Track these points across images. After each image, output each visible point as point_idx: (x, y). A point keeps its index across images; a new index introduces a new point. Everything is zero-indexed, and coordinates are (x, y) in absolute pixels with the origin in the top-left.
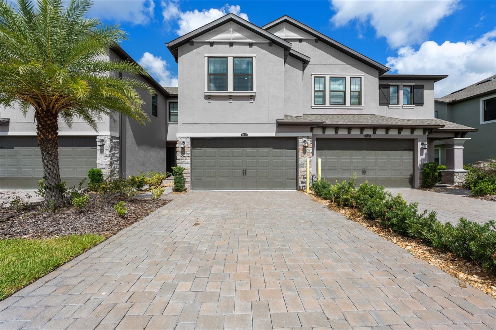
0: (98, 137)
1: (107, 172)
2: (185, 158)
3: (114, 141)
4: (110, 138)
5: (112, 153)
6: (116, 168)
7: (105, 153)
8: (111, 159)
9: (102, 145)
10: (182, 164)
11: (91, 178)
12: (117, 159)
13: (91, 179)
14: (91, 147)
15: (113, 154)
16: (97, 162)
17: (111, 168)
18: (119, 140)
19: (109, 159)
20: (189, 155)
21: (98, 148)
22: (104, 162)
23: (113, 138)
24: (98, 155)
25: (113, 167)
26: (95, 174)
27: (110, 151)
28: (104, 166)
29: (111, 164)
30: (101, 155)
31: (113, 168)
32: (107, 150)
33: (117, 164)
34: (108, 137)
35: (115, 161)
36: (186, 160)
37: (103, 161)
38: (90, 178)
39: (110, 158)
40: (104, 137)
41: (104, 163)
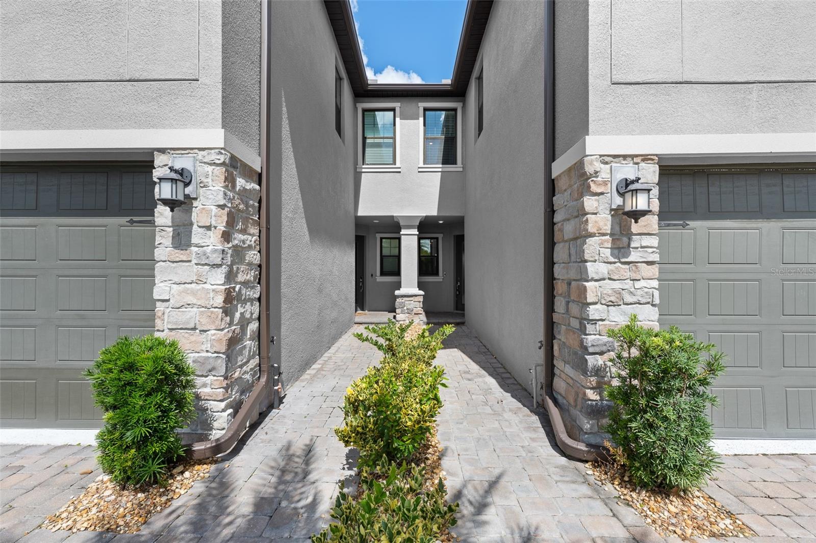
0: (159, 160)
1: (207, 346)
2: (628, 275)
3: (240, 182)
4: (223, 164)
5: (235, 247)
6: (249, 321)
7: (197, 246)
8: (230, 276)
9: (181, 197)
10: (612, 304)
11: (114, 408)
12: (251, 276)
13: (110, 414)
14: (128, 219)
15: (239, 252)
16: (156, 296)
17: (231, 324)
18: (260, 184)
19: (218, 277)
20: (656, 257)
21: (163, 215)
22: (194, 293)
23: (235, 167)
24: (159, 253)
25: (238, 315)
26: (140, 381)
27: (226, 236)
28: (191, 316)
29: (230, 300)
30: (180, 255)
31: (236, 320)
32: (208, 228)
33: (251, 300)
34: (213, 156)
35: (245, 284)
36: (638, 285)
37: (185, 291)
38: (107, 410)
39: (224, 269)
40: (195, 159)
41: (190, 299)
